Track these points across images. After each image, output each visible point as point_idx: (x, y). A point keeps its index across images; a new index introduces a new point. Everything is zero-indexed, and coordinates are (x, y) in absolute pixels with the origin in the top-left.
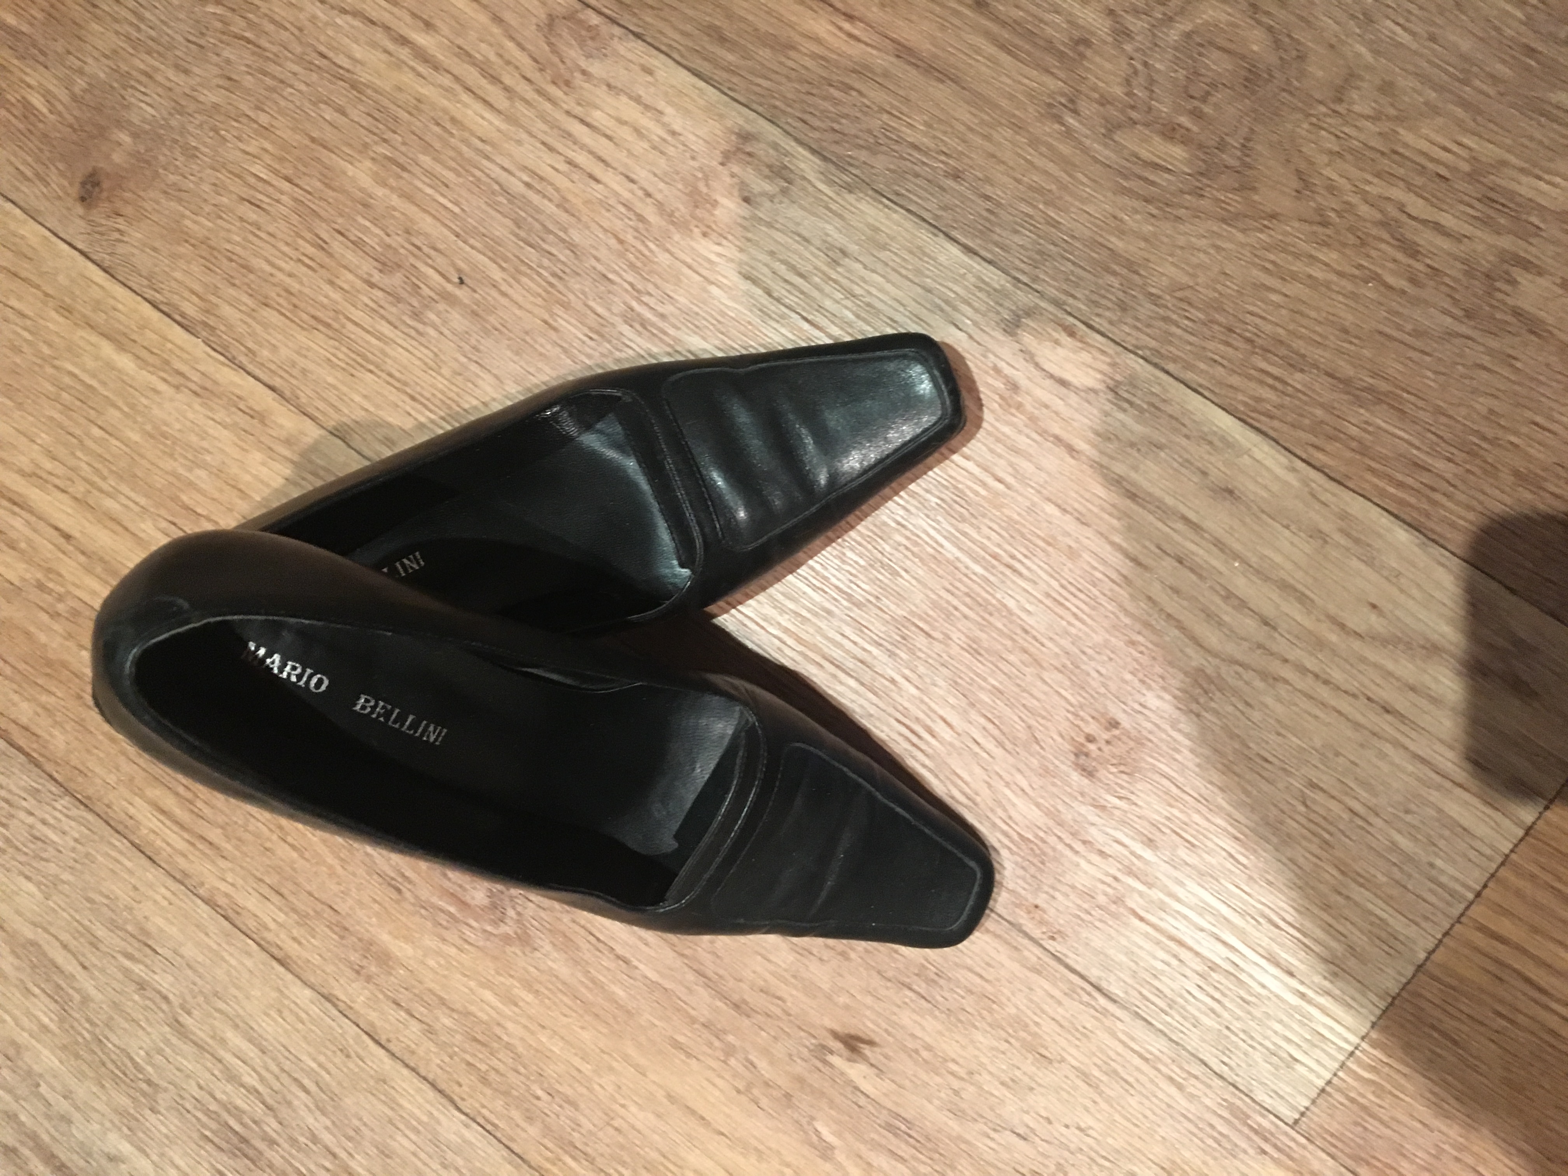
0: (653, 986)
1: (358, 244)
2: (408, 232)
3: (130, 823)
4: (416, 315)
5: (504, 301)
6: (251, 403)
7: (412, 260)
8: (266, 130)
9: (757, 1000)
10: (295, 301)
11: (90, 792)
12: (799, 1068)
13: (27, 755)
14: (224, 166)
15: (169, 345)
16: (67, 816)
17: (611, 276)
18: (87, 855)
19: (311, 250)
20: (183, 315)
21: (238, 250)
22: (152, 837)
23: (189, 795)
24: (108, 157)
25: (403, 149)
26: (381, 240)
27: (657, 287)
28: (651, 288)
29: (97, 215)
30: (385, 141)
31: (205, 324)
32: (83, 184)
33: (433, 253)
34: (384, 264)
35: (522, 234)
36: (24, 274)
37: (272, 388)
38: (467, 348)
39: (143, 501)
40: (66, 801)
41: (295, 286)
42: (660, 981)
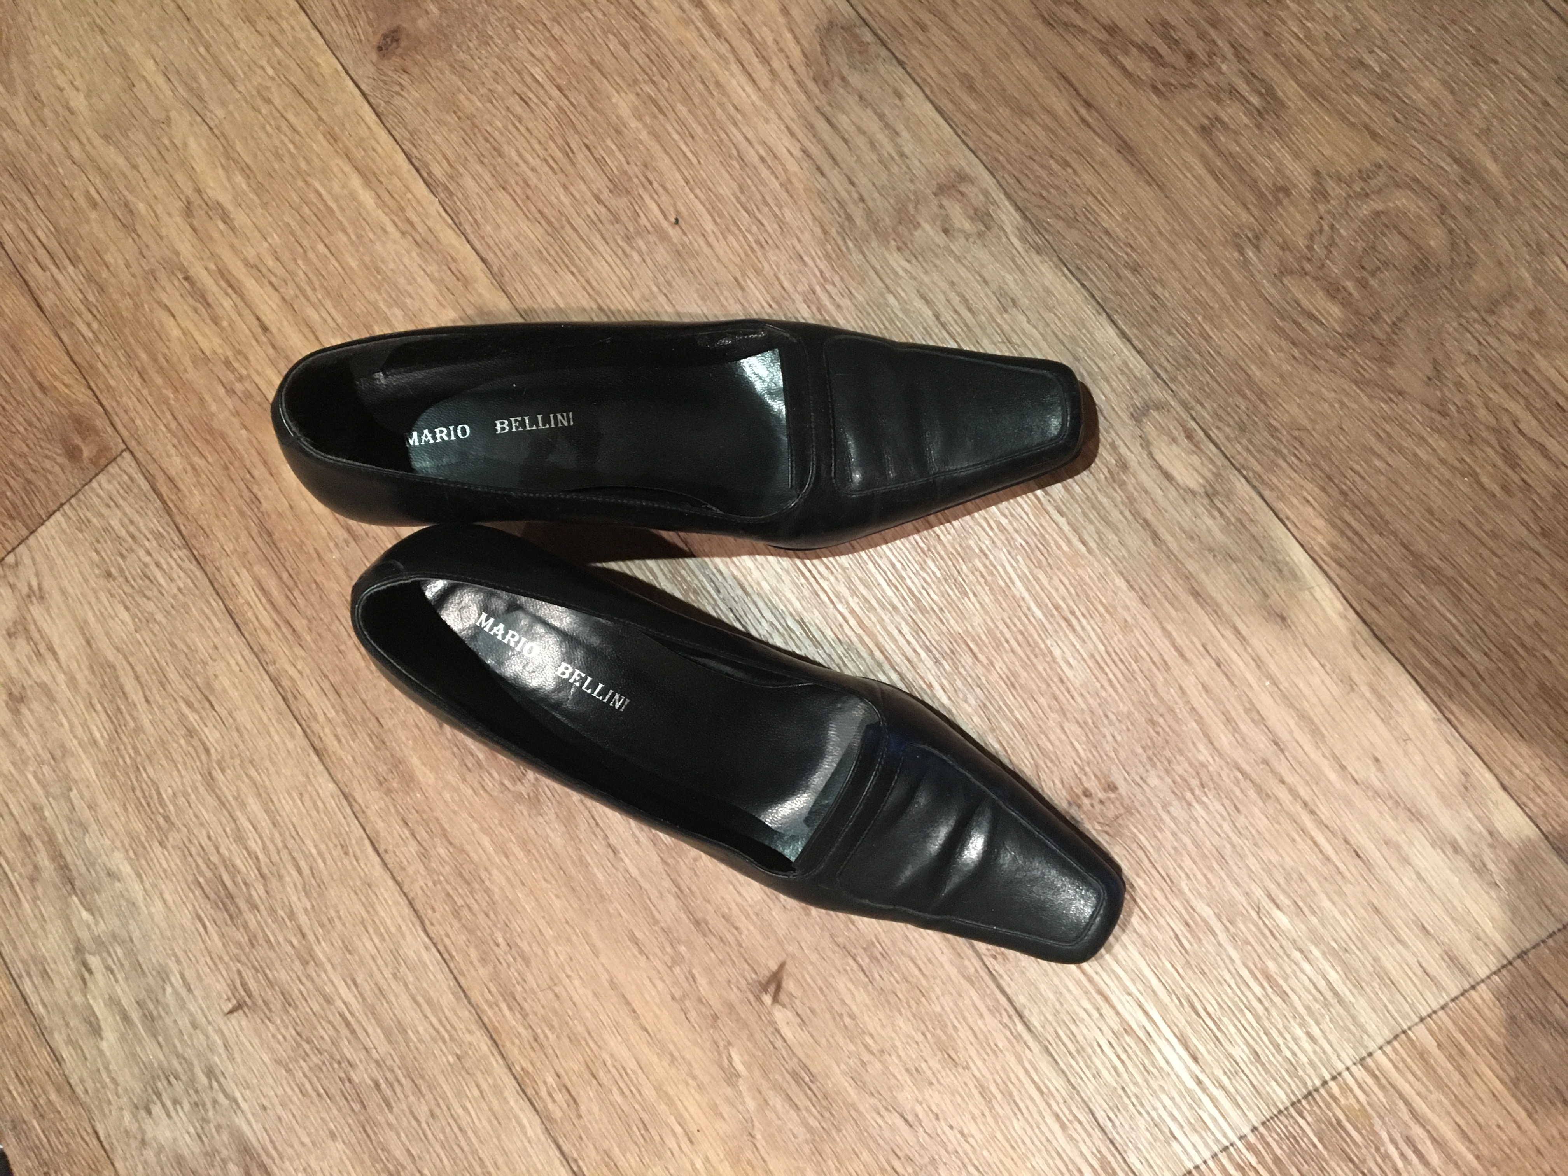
0: (632, 881)
1: (600, 163)
2: (646, 166)
3: (231, 590)
4: (628, 238)
5: (706, 249)
6: (462, 267)
7: (641, 190)
8: (555, 41)
9: (716, 923)
10: (529, 193)
11: (207, 551)
12: (733, 996)
13: (164, 502)
14: (509, 60)
15: (409, 196)
16: (179, 566)
17: (806, 258)
18: (185, 606)
19: (558, 154)
20: (430, 173)
21: (497, 134)
22: (246, 607)
23: (290, 583)
24: (414, 20)
25: (666, 94)
26: (621, 165)
27: (842, 280)
28: (837, 279)
29: (387, 66)
30: (654, 82)
31: (446, 188)
32: (385, 36)
33: (660, 190)
34: (615, 186)
35: (743, 199)
36: (307, 95)
37: (483, 260)
38: (661, 279)
39: (340, 320)
40: (183, 553)
41: (533, 180)
42: (639, 878)
